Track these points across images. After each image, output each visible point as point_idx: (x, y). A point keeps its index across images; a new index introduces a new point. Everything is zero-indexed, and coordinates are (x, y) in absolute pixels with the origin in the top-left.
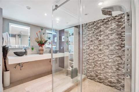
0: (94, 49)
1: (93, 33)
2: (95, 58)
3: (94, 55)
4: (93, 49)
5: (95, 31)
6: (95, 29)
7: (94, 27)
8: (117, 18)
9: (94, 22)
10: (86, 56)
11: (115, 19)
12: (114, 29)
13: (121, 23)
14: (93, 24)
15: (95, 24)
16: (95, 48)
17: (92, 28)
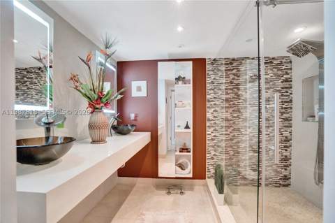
0: (234, 117)
1: (231, 82)
2: (234, 136)
3: (234, 130)
4: (230, 118)
5: (233, 79)
6: (234, 74)
7: (232, 70)
8: (275, 62)
9: (234, 59)
10: (213, 134)
11: (271, 62)
12: (271, 81)
13: (280, 73)
14: (231, 63)
15: (235, 64)
16: (235, 115)
17: (229, 73)
